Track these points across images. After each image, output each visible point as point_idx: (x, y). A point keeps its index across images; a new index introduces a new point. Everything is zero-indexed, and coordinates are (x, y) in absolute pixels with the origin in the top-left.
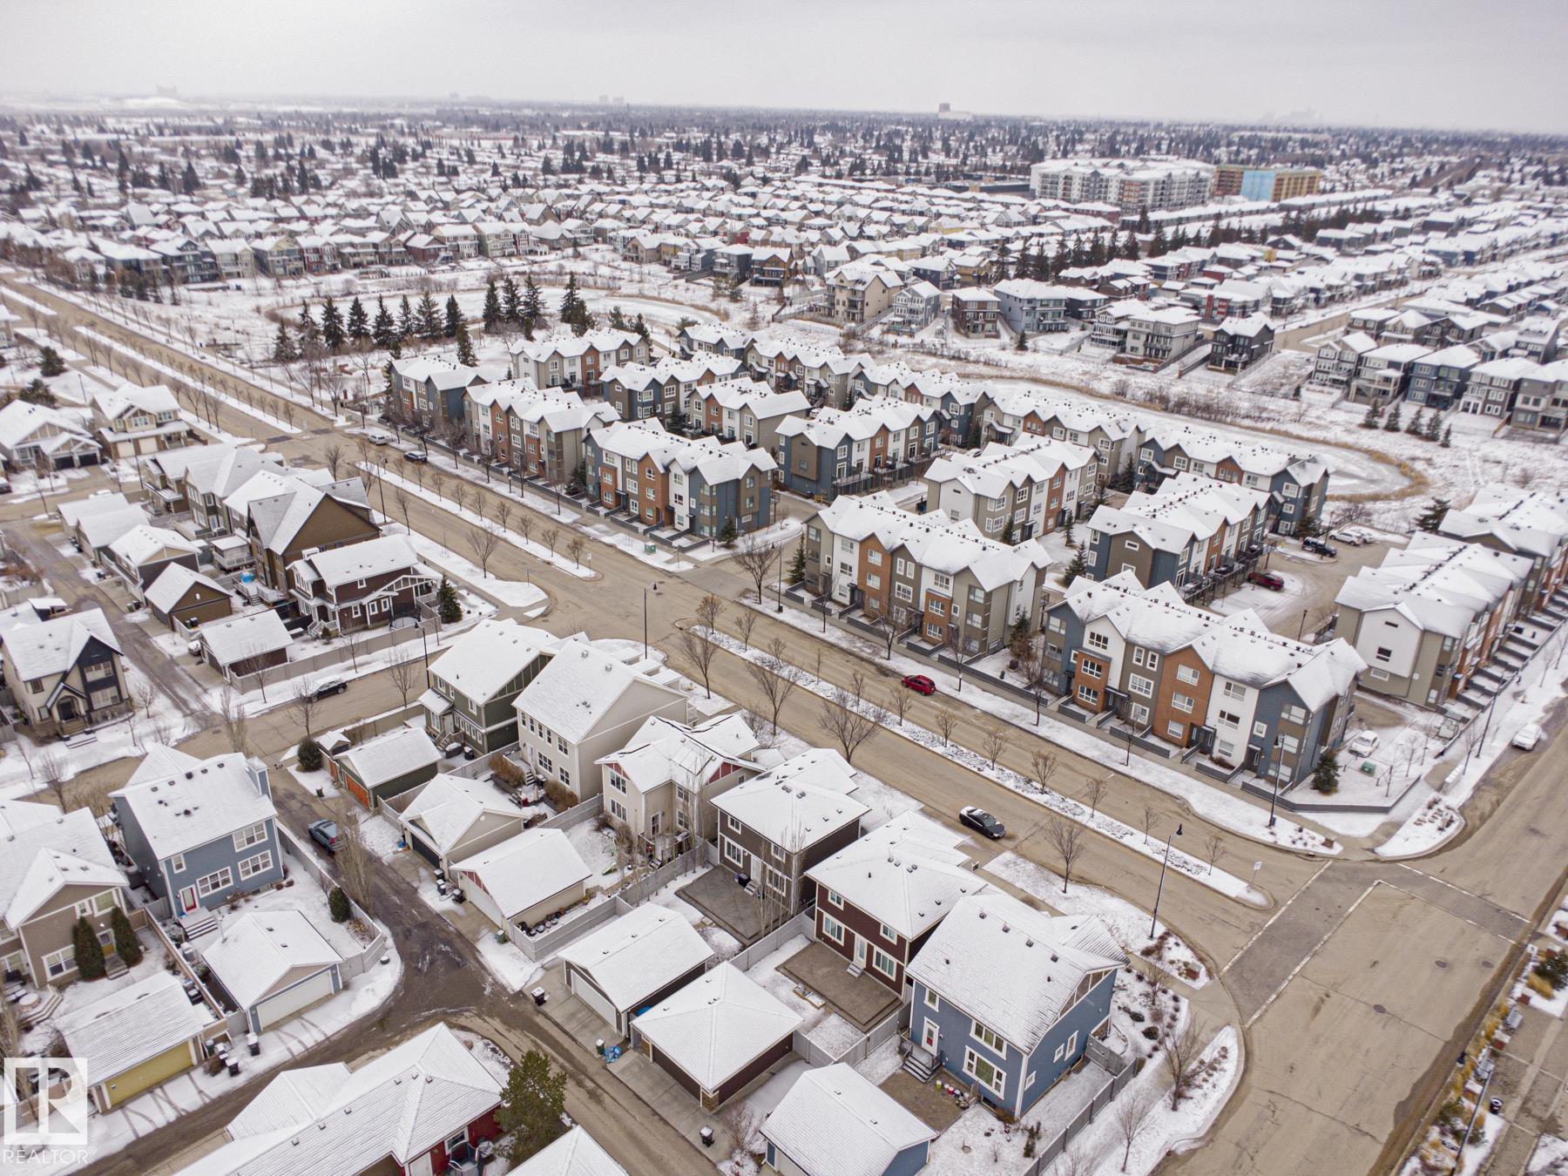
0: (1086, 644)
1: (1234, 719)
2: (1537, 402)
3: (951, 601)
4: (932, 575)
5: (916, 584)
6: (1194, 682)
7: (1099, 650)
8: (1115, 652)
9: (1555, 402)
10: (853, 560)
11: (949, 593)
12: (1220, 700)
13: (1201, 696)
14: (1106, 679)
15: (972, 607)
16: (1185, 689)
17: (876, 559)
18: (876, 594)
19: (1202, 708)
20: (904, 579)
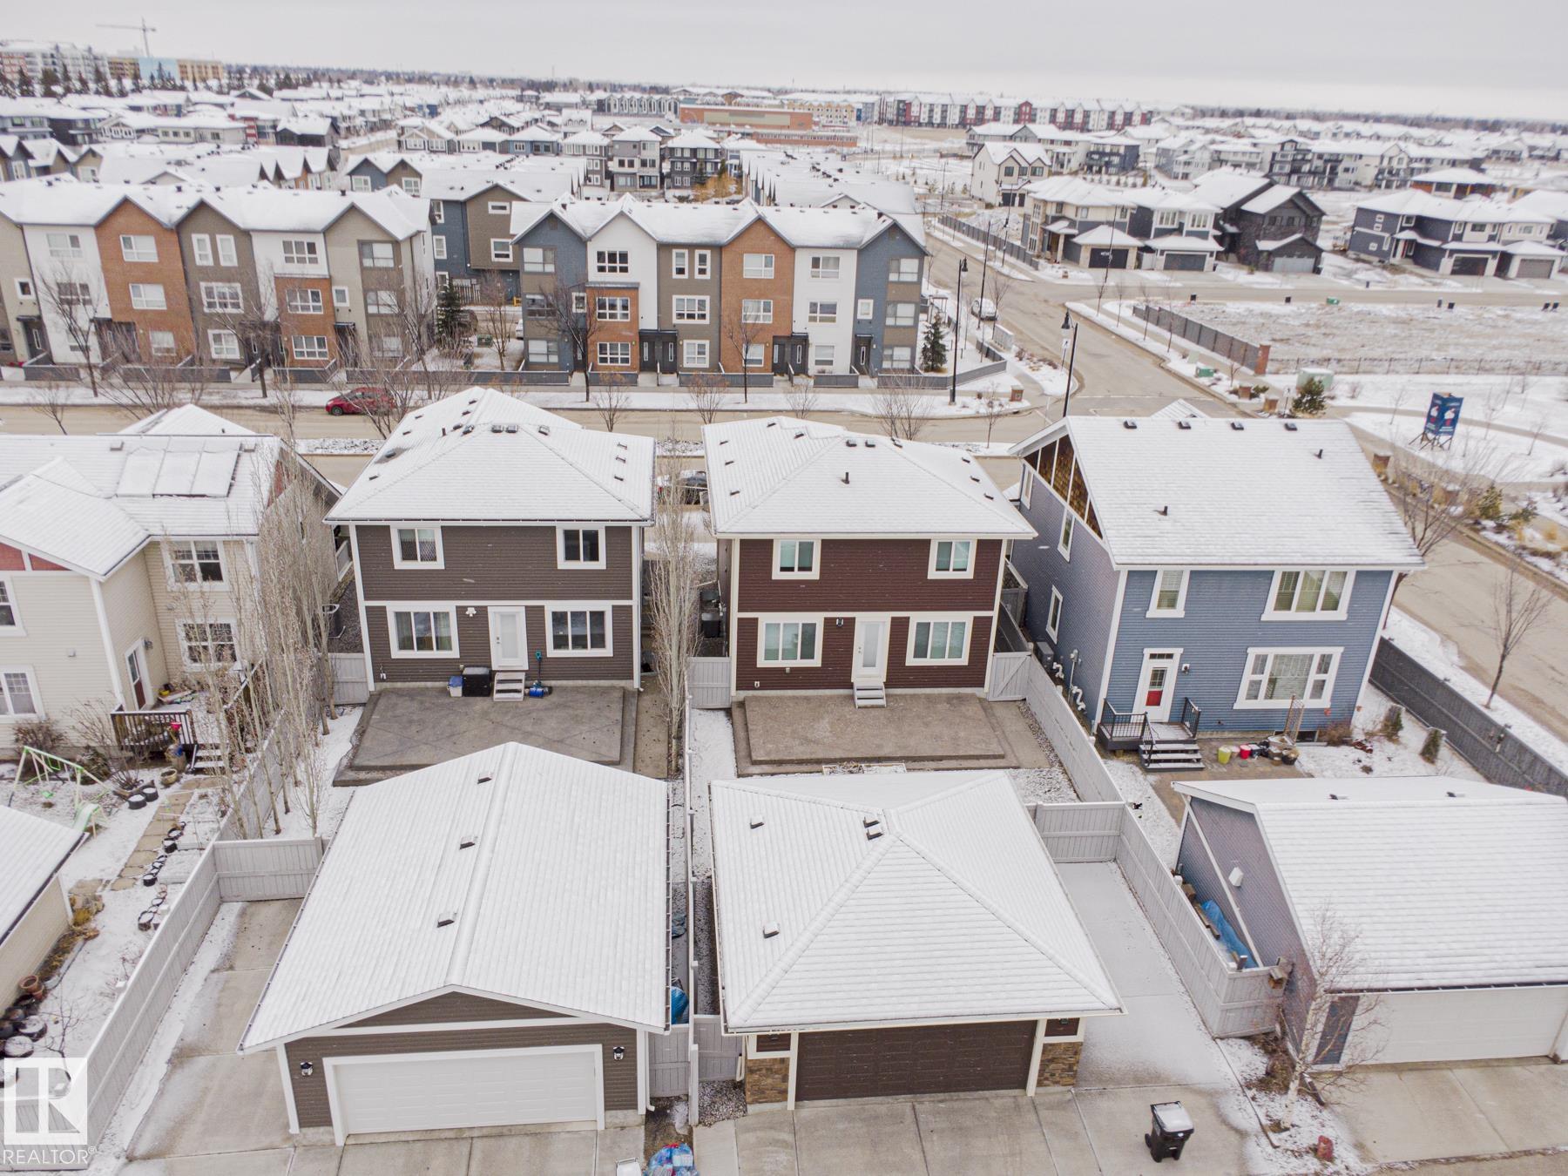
0: (594, 276)
1: (830, 309)
2: (631, 164)
3: (328, 281)
4: (276, 244)
5: (246, 271)
6: (769, 273)
7: (617, 278)
8: (643, 270)
9: (644, 164)
10: (86, 265)
11: (318, 270)
12: (808, 288)
13: (780, 289)
14: (636, 319)
15: (373, 280)
16: (757, 289)
17: (143, 250)
18: (158, 321)
19: (785, 311)
20: (218, 273)
